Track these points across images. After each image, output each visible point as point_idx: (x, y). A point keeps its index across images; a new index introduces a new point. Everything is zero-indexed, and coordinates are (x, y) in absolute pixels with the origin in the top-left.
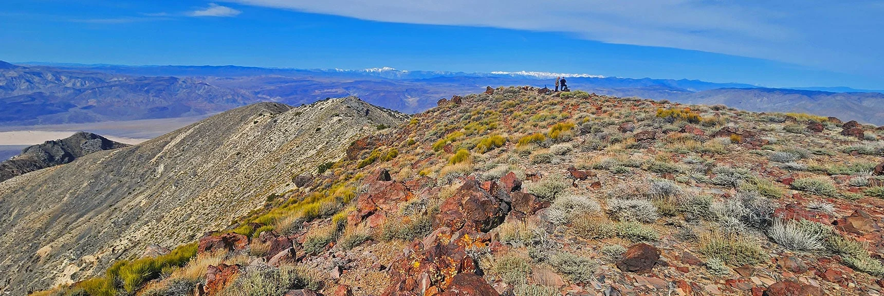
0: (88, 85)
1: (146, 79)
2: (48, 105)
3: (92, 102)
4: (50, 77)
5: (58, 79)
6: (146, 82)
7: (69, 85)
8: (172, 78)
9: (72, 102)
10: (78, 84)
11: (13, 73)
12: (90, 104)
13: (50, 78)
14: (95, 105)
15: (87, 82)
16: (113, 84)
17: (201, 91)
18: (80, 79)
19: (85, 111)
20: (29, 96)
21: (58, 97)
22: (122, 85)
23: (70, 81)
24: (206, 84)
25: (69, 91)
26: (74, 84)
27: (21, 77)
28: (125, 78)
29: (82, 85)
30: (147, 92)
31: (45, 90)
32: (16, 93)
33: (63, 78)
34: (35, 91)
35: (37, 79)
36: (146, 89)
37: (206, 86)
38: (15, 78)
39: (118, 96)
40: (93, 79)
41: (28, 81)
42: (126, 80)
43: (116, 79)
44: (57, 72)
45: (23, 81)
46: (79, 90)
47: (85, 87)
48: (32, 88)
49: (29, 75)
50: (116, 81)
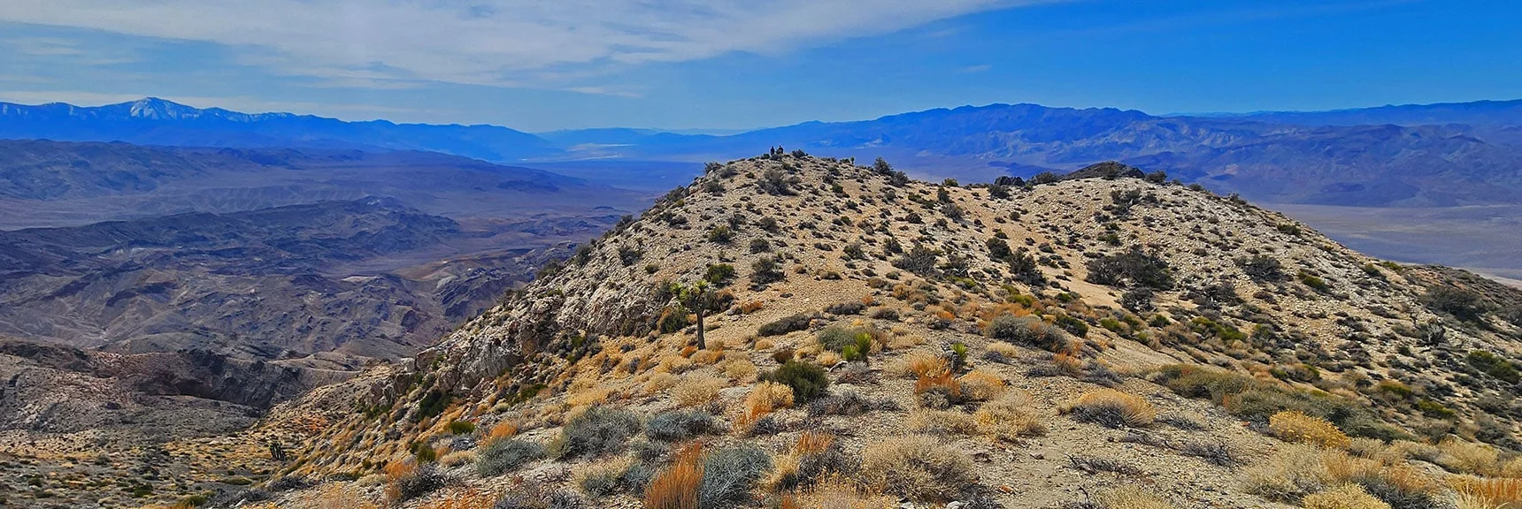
2: (1174, 171)
3: (1231, 169)
4: (1185, 130)
5: (1194, 134)
7: (1206, 143)
8: (1390, 127)
9: (1203, 168)
10: (1219, 141)
11: (1145, 126)
12: (1227, 171)
13: (1185, 132)
14: (1234, 173)
16: (1268, 140)
17: (1457, 153)
19: (1217, 182)
20: (1154, 157)
22: (1286, 142)
23: (1208, 136)
24: (1474, 140)
25: (1204, 152)
26: (1212, 141)
27: (1151, 131)
29: (1224, 142)
32: (1141, 153)
34: (1164, 150)
35: (1169, 133)
36: (1328, 147)
37: (1471, 143)
40: (1242, 131)
41: (1158, 136)
42: (1295, 133)
43: (1279, 132)
44: (1195, 123)
46: (1218, 150)
47: (1228, 144)
48: (1161, 146)
49: (1161, 128)
50: (1276, 135)
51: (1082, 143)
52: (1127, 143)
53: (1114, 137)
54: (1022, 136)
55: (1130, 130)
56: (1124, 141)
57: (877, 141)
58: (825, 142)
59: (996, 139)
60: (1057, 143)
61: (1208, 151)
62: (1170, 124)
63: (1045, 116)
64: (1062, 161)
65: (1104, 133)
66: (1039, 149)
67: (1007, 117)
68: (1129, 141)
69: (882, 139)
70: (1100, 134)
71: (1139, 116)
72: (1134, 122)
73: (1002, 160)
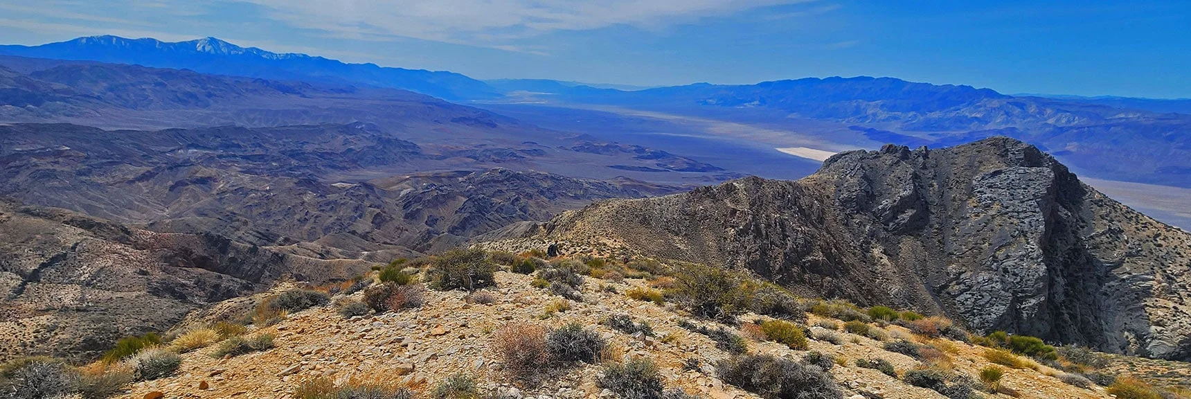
0: (1076, 122)
1: (1177, 116)
3: (1072, 147)
4: (1032, 109)
5: (1041, 113)
6: (1174, 122)
7: (1051, 121)
10: (1064, 121)
11: (995, 103)
12: (1068, 148)
13: (1032, 111)
14: (1073, 150)
15: (1077, 118)
16: (1114, 122)
18: (1068, 114)
21: (1030, 135)
22: (1128, 125)
23: (1055, 115)
25: (1047, 129)
26: (1058, 120)
27: (1001, 108)
28: (1138, 115)
29: (1069, 121)
30: (1171, 139)
31: (1019, 125)
32: (987, 127)
33: (1049, 111)
35: (1017, 111)
36: (1170, 133)
38: (995, 109)
39: (1115, 142)
41: (1007, 113)
42: (1139, 117)
43: (1123, 116)
44: (1043, 103)
45: (1002, 112)
46: (1061, 128)
47: (1072, 124)
48: (1008, 122)
49: (1010, 106)
50: (1122, 118)
51: (935, 115)
52: (976, 118)
53: (966, 112)
54: (881, 105)
55: (980, 106)
56: (973, 115)
57: (756, 103)
58: (711, 101)
59: (858, 107)
60: (911, 114)
61: (1051, 129)
62: (1020, 103)
63: (905, 89)
64: (914, 129)
65: (958, 107)
66: (895, 118)
67: (870, 88)
68: (978, 116)
69: (760, 101)
70: (952, 108)
71: (990, 94)
72: (985, 99)
73: (862, 125)
